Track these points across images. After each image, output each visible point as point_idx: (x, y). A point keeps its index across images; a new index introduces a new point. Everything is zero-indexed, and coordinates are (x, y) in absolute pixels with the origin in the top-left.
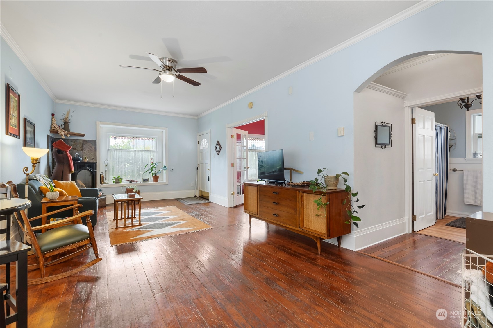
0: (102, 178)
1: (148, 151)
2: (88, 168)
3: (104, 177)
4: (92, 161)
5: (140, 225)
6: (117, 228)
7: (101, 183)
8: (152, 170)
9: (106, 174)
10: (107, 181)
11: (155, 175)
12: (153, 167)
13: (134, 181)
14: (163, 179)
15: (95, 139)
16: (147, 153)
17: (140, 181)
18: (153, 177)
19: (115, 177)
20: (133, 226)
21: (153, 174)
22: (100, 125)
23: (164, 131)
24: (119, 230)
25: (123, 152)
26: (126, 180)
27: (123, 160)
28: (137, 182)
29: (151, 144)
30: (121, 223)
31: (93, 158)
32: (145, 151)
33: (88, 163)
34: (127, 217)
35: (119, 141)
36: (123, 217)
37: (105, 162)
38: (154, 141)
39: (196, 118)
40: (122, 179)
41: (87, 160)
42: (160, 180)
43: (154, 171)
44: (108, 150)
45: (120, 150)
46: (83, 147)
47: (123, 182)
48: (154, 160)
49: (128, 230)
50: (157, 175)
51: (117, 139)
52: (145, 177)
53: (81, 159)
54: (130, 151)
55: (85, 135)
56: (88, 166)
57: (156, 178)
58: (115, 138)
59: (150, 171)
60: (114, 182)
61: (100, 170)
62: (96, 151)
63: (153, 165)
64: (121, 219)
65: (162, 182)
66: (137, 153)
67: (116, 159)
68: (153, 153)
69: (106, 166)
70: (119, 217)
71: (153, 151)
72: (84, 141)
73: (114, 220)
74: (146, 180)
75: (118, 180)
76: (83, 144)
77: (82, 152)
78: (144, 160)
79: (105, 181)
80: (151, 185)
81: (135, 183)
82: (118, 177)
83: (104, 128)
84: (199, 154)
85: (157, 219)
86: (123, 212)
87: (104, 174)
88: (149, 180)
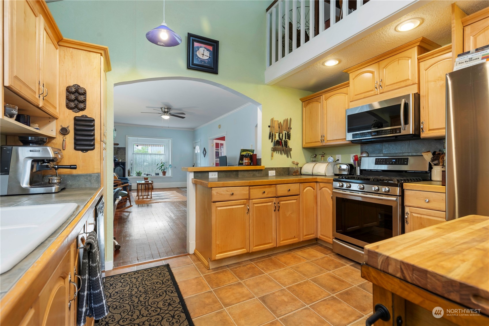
0: (129, 173)
1: (160, 154)
2: (121, 166)
3: (130, 172)
4: (123, 161)
5: (151, 198)
6: (139, 199)
7: (128, 176)
8: (161, 167)
9: (131, 170)
10: (132, 174)
11: (164, 171)
12: (163, 165)
13: (149, 175)
14: (169, 174)
15: (125, 147)
16: (158, 156)
17: (153, 174)
18: (162, 172)
19: (137, 172)
20: (147, 198)
21: (162, 170)
22: (128, 137)
23: (170, 140)
24: (140, 200)
25: (142, 155)
26: (144, 174)
27: (142, 160)
28: (151, 175)
29: (161, 149)
30: (141, 197)
31: (123, 159)
32: (157, 154)
33: (121, 162)
34: (144, 195)
35: (140, 147)
36: (142, 195)
37: (131, 162)
38: (163, 147)
39: (193, 130)
40: (142, 173)
41: (120, 161)
42: (167, 175)
43: (163, 168)
44: (133, 154)
45: (140, 154)
46: (118, 152)
47: (143, 175)
48: (163, 160)
49: (144, 200)
50: (165, 171)
51: (139, 146)
52: (157, 172)
53: (117, 160)
54: (147, 154)
55: (119, 144)
56: (121, 164)
57: (164, 173)
58: (137, 146)
59: (160, 168)
60: (136, 175)
61: (128, 167)
62: (125, 154)
63: (162, 164)
64: (141, 196)
65: (168, 175)
66: (152, 156)
67: (138, 160)
68: (163, 155)
69: (132, 165)
70: (140, 195)
71: (162, 154)
72: (118, 148)
73: (137, 196)
74: (158, 174)
75: (139, 174)
76: (118, 150)
77: (117, 155)
78: (156, 160)
79: (131, 174)
80: (161, 178)
81: (150, 176)
82: (139, 172)
83: (130, 139)
84: (194, 156)
85: (162, 196)
86: (142, 193)
87: (130, 170)
88: (160, 174)
